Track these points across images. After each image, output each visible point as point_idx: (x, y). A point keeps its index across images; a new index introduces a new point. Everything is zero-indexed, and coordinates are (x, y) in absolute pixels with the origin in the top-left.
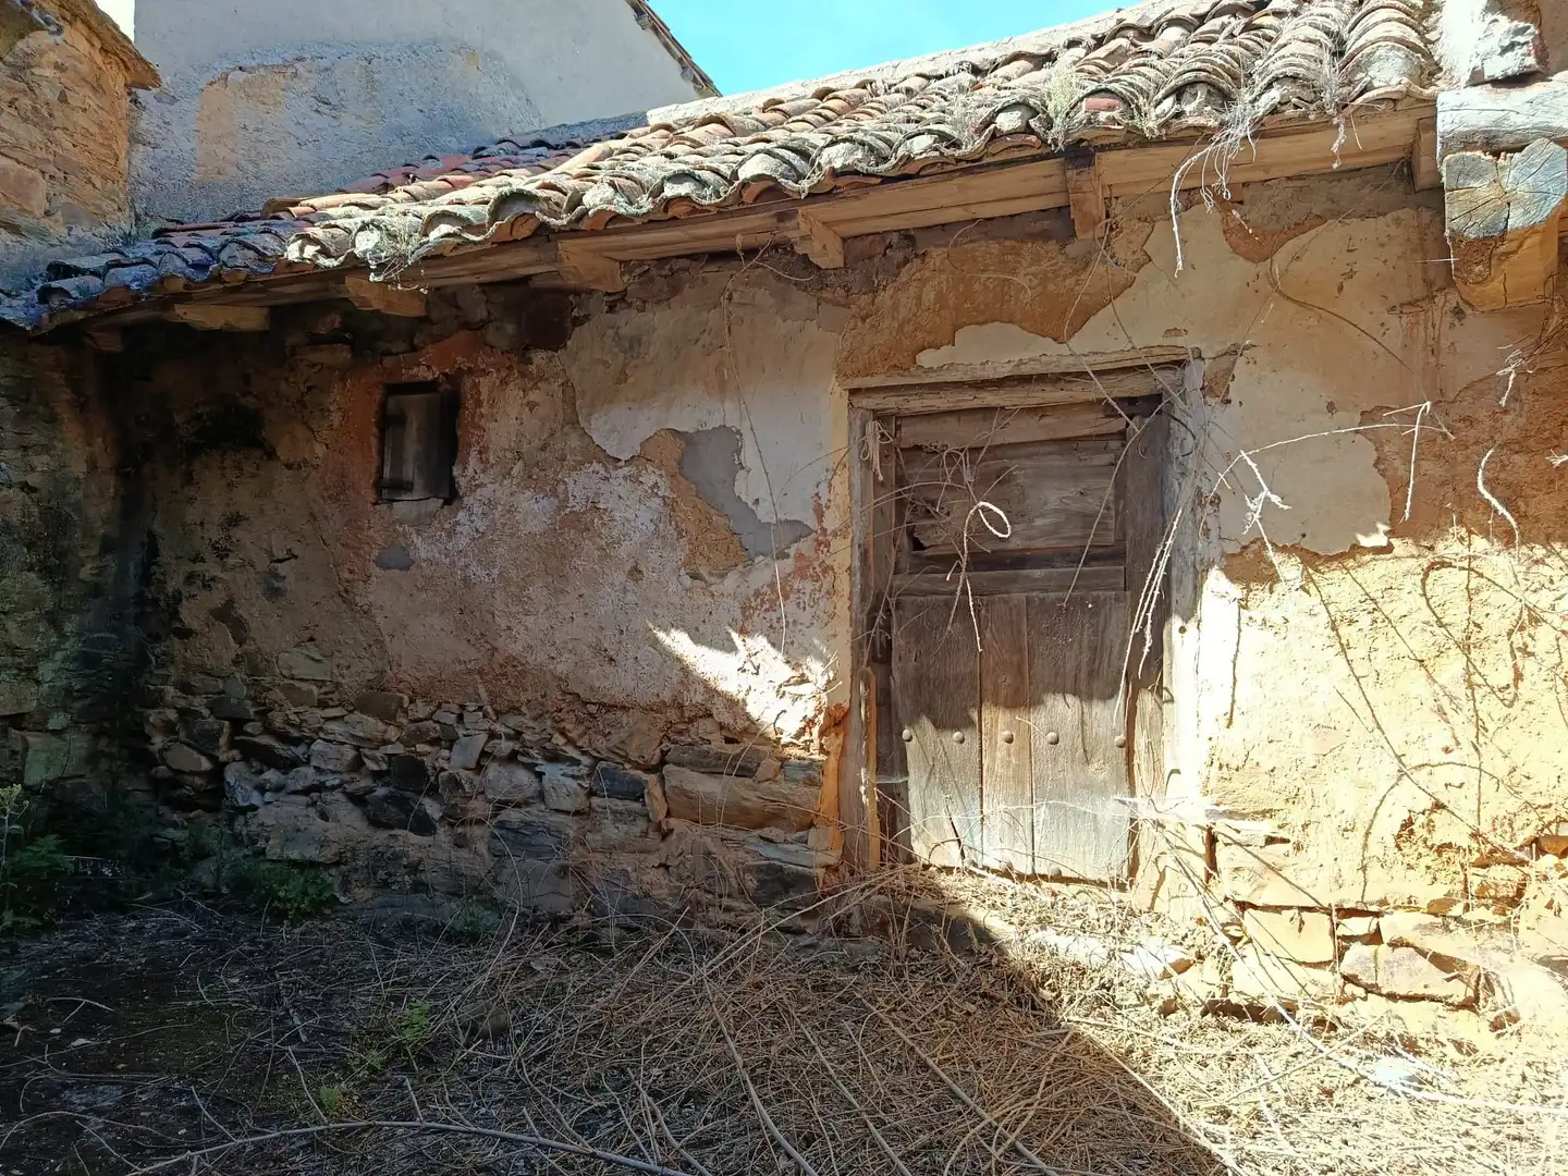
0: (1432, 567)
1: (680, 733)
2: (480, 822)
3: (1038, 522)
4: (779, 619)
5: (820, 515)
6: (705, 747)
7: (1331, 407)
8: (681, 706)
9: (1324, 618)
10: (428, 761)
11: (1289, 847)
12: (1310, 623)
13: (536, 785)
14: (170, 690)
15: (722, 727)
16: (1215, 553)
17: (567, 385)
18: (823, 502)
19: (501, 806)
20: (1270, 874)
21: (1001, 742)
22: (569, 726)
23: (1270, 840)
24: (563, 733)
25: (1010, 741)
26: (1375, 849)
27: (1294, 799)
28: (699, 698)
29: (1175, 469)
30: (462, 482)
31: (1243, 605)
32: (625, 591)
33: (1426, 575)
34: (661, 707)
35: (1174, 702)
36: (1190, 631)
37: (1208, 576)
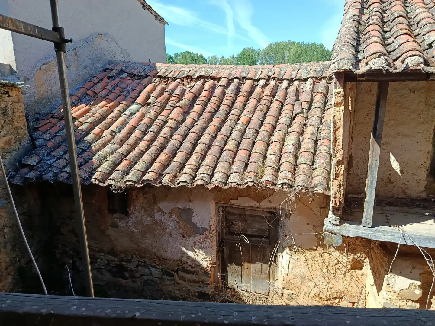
0: (323, 253)
1: (181, 265)
2: (138, 278)
3: (254, 230)
4: (202, 246)
5: (210, 227)
6: (187, 269)
7: (308, 224)
8: (181, 261)
9: (304, 259)
10: (125, 265)
11: (296, 295)
12: (302, 260)
13: (150, 272)
14: (60, 246)
15: (190, 265)
16: (286, 245)
17: (154, 195)
18: (211, 224)
19: (142, 275)
20: (292, 299)
21: (245, 269)
22: (157, 262)
23: (293, 294)
24: (155, 263)
25: (247, 269)
26: (310, 297)
27: (297, 288)
28: (185, 260)
29: (279, 227)
30: (130, 212)
31: (291, 255)
32: (168, 238)
33: (322, 254)
34: (177, 261)
35: (278, 267)
36: (281, 256)
37: (285, 249)
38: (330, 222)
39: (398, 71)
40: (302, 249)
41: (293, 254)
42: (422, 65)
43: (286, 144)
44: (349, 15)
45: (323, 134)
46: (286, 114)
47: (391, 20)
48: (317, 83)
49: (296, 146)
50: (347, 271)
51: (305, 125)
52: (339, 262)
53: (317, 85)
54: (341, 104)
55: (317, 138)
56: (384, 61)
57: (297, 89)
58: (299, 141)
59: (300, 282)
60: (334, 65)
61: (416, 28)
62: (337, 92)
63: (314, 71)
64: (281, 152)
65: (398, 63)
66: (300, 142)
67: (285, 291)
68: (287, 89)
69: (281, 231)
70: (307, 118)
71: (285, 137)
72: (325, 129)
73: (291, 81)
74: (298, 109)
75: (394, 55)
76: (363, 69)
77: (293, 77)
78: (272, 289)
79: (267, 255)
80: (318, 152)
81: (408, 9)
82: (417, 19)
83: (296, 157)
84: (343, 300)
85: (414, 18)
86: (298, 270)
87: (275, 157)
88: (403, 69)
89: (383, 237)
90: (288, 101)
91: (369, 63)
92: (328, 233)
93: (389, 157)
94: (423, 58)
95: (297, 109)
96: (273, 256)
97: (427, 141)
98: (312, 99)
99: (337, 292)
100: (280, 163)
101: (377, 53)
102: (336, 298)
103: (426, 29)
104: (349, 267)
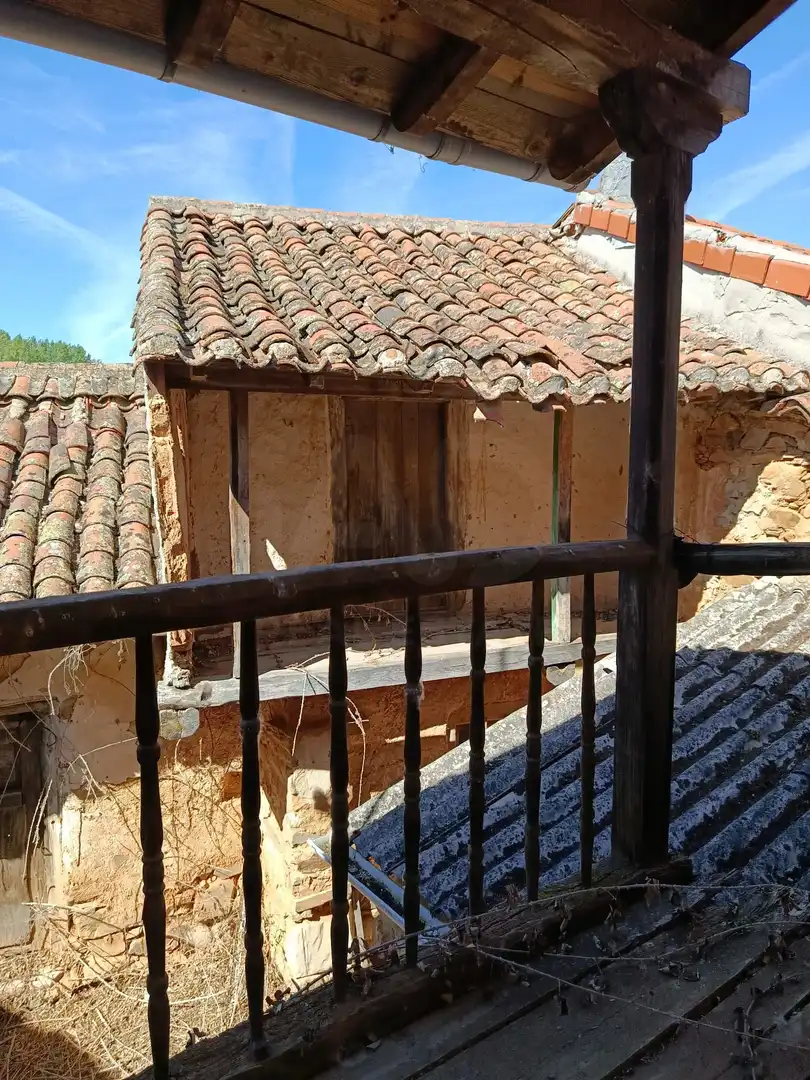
7: (117, 721)
9: (117, 810)
11: (105, 909)
12: (110, 814)
16: (67, 789)
20: (98, 923)
23: (97, 909)
27: (106, 890)
29: (46, 749)
31: (83, 810)
35: (50, 855)
36: (57, 824)
37: (65, 800)
38: (170, 685)
39: (260, 365)
40: (109, 788)
41: (88, 805)
42: (296, 359)
43: (41, 539)
44: (153, 267)
45: (130, 512)
46: (30, 474)
47: (235, 287)
48: (96, 408)
49: (68, 541)
50: (215, 808)
51: (83, 498)
52: (195, 793)
53: (96, 414)
54: (165, 429)
55: (116, 522)
56: (236, 346)
57: (51, 420)
58: (75, 533)
59: (113, 871)
60: (144, 345)
61: (279, 306)
62: (154, 403)
63: (87, 381)
64: (33, 558)
65: (258, 353)
66: (76, 535)
67: (77, 908)
68: (24, 417)
69: (50, 760)
70: (85, 482)
71: (37, 526)
72: (132, 502)
73: (32, 402)
74: (60, 462)
75: (250, 342)
76: (199, 357)
77: (35, 392)
78: (39, 917)
79: (17, 833)
80: (122, 550)
81: (262, 275)
82: (278, 293)
83: (73, 567)
84: (214, 878)
85: (273, 291)
86: (104, 843)
87: (20, 570)
88: (268, 361)
89: (275, 690)
90: (30, 445)
91: (210, 347)
92: (169, 711)
93: (266, 547)
94: (296, 346)
95: (57, 463)
96: (34, 830)
97: (324, 512)
98: (91, 443)
99: (199, 863)
100: (35, 582)
101: (221, 330)
102: (198, 880)
103: (295, 307)
104: (217, 797)
